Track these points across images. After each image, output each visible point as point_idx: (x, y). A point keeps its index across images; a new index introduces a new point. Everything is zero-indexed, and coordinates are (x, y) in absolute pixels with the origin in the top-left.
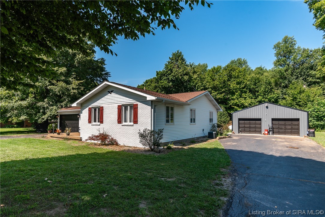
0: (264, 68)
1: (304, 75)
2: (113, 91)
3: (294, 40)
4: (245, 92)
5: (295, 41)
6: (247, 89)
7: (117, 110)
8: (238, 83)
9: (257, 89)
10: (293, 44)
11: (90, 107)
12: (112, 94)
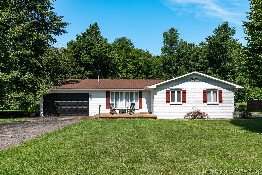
0: (149, 51)
1: (186, 64)
2: (197, 79)
3: (178, 32)
4: (140, 74)
5: (178, 34)
6: (142, 71)
7: (202, 93)
8: (135, 64)
9: (150, 72)
10: (176, 36)
11: (167, 89)
12: (195, 81)
